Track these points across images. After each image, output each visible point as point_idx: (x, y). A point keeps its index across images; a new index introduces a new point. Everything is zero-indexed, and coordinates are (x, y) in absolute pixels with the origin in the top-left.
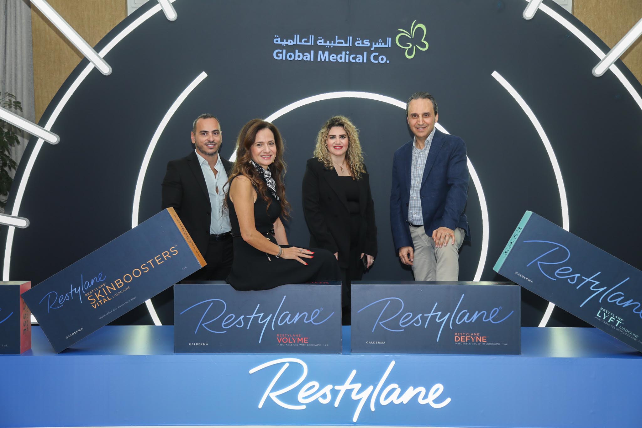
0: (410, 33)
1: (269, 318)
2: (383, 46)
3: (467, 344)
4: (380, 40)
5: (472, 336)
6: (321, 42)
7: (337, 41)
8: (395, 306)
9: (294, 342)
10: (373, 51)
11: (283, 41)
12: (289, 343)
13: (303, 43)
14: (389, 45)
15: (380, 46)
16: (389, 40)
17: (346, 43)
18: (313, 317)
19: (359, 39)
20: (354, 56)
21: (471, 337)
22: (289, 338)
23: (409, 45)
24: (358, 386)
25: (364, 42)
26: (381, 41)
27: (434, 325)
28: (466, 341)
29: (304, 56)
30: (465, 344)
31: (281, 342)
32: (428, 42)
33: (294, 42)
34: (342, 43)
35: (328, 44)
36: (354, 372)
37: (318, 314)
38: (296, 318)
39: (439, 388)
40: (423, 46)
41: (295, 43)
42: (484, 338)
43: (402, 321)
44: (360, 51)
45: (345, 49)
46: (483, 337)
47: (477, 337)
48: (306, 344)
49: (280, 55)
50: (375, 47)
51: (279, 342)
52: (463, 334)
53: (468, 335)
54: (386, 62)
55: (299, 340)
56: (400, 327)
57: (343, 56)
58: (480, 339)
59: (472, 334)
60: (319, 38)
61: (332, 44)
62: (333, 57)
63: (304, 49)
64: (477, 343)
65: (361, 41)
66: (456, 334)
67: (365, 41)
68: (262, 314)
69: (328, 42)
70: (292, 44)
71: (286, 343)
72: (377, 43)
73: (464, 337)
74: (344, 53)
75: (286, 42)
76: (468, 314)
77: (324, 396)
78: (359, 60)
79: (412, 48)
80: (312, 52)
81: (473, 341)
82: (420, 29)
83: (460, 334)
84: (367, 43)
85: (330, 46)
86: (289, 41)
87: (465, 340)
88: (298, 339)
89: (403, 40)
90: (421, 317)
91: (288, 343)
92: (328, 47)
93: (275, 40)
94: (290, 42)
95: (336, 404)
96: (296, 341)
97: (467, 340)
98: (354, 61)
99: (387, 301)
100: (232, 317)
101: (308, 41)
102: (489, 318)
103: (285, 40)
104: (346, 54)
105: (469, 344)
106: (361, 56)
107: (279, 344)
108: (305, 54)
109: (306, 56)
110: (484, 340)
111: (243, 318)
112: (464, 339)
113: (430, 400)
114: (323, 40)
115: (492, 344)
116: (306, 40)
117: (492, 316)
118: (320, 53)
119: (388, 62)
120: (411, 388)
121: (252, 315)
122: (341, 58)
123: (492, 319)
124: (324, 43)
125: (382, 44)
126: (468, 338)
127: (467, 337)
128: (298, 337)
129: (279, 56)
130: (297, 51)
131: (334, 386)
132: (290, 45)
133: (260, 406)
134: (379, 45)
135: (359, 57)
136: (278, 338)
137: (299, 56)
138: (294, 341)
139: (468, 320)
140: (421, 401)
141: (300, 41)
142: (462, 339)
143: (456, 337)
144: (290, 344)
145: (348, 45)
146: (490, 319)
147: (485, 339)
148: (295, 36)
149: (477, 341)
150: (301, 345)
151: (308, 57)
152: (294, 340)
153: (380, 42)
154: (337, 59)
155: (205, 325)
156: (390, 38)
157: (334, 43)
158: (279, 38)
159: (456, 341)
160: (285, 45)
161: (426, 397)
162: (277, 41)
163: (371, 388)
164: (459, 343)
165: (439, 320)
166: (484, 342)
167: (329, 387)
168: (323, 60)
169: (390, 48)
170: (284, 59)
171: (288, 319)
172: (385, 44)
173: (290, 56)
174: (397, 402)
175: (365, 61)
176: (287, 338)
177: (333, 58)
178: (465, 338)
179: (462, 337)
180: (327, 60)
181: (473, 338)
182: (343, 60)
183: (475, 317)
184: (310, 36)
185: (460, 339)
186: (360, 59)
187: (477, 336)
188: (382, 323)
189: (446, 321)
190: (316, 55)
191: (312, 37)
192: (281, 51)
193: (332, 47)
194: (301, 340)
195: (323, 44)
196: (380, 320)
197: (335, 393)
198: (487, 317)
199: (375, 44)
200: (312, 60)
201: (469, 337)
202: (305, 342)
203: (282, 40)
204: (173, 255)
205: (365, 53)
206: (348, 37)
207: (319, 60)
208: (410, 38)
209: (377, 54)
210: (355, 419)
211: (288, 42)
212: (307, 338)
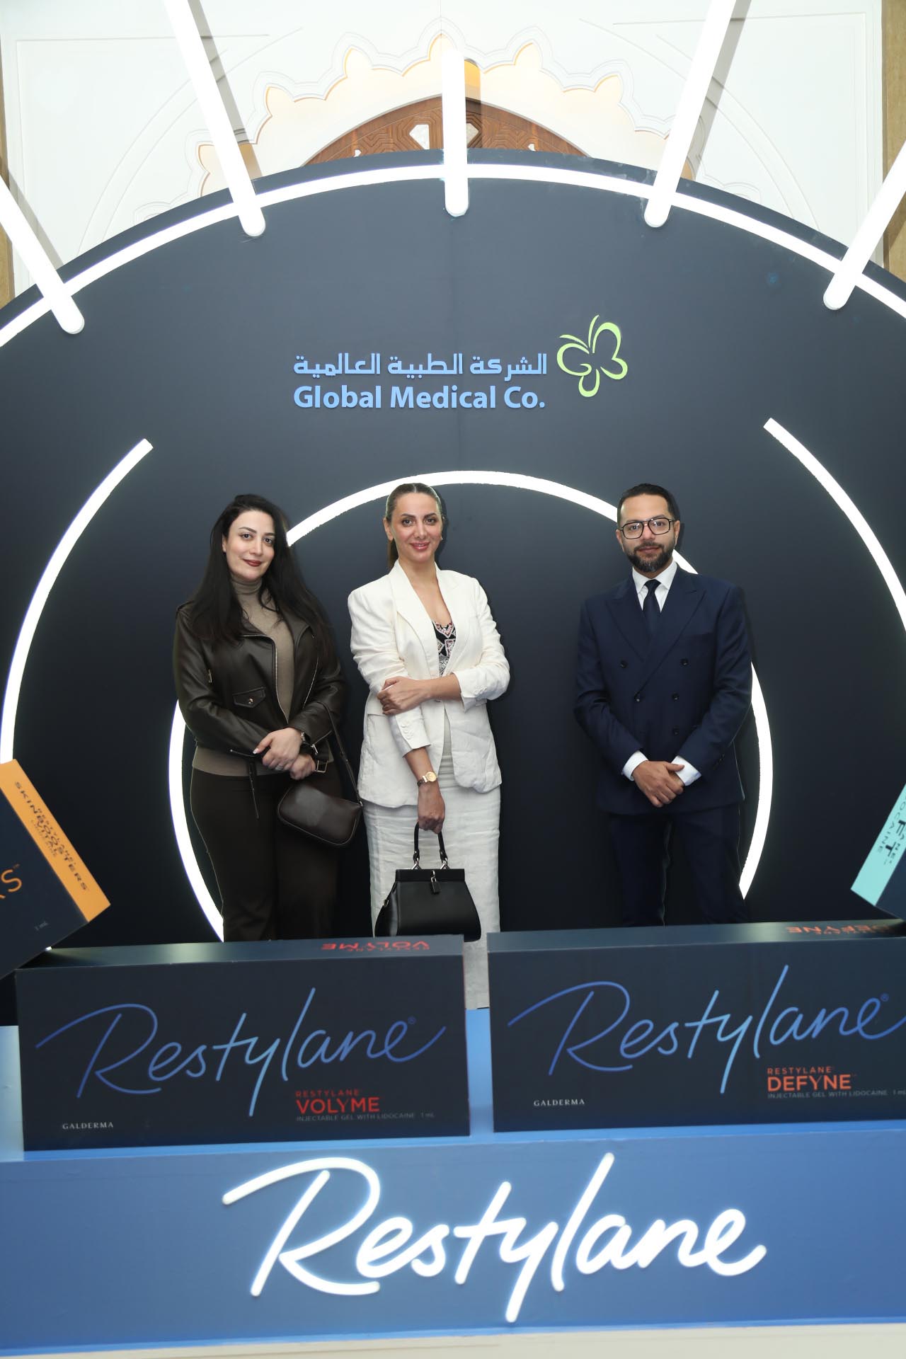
0: (587, 344)
1: (272, 1050)
2: (531, 371)
3: (799, 1095)
4: (524, 358)
5: (813, 1074)
6: (396, 368)
7: (430, 364)
8: (607, 1005)
9: (343, 1110)
10: (510, 384)
11: (314, 368)
12: (330, 1114)
13: (358, 371)
14: (542, 369)
15: (524, 371)
16: (542, 358)
17: (450, 367)
18: (391, 1041)
19: (479, 358)
20: (469, 394)
21: (811, 1078)
22: (329, 1101)
23: (586, 369)
24: (516, 1225)
25: (490, 366)
26: (526, 362)
27: (713, 1050)
28: (798, 1088)
29: (360, 397)
30: (794, 1095)
31: (309, 1112)
32: (625, 361)
33: (337, 368)
34: (441, 367)
35: (411, 371)
36: (504, 1190)
37: (404, 1032)
38: (346, 1047)
39: (732, 1221)
40: (617, 369)
41: (340, 371)
42: (844, 1079)
43: (627, 1042)
44: (482, 383)
45: (449, 380)
46: (842, 1077)
47: (826, 1078)
48: (376, 1113)
49: (309, 397)
50: (512, 375)
51: (303, 1112)
52: (788, 1071)
53: (801, 1074)
54: (538, 405)
55: (355, 1105)
56: (623, 1058)
57: (445, 395)
58: (833, 1080)
59: (813, 1070)
60: (392, 358)
61: (421, 371)
62: (423, 397)
63: (361, 384)
64: (826, 1092)
65: (482, 363)
66: (770, 1071)
67: (491, 362)
68: (254, 1041)
69: (412, 366)
70: (333, 373)
71: (321, 1115)
72: (518, 366)
73: (792, 1078)
74: (446, 388)
75: (321, 368)
76: (800, 1017)
77: (427, 1256)
78: (480, 403)
79: (593, 373)
80: (378, 389)
81: (816, 1088)
82: (606, 332)
83: (781, 1072)
84: (495, 366)
85: (416, 375)
86: (328, 366)
87: (795, 1086)
88: (353, 1101)
89: (573, 358)
90: (676, 1031)
91: (326, 1113)
92: (413, 377)
93: (297, 366)
94: (330, 370)
95: (461, 1276)
96: (348, 1106)
97: (801, 1086)
98: (469, 405)
99: (587, 991)
100: (174, 1049)
101: (368, 366)
102: (855, 1025)
103: (318, 366)
104: (451, 391)
105: (805, 1095)
106: (484, 396)
107: (305, 1115)
108: (363, 394)
109: (365, 399)
110: (845, 1085)
111: (204, 1053)
112: (792, 1083)
113: (710, 1255)
114: (400, 362)
115: (866, 1093)
116: (363, 363)
117: (863, 1019)
118: (396, 390)
119: (542, 405)
120: (659, 1224)
121: (227, 1042)
122: (441, 400)
123: (864, 1029)
124: (403, 369)
125: (527, 369)
126: (801, 1080)
127: (798, 1078)
128: (354, 1096)
129: (307, 399)
130: (344, 388)
131: (452, 1227)
132: (330, 376)
133: (257, 1288)
134: (521, 369)
135: (478, 397)
136: (298, 1102)
137: (350, 399)
138: (343, 1107)
139: (800, 1033)
140: (687, 1258)
141: (352, 366)
142: (786, 1083)
143: (770, 1079)
144: (333, 1115)
145: (454, 372)
146: (859, 1027)
147: (847, 1082)
148: (340, 355)
149: (826, 1087)
150: (360, 1117)
151: (370, 400)
152: (341, 1104)
153: (524, 363)
154: (431, 403)
155: (103, 1075)
156: (545, 355)
157: (425, 368)
158: (306, 362)
159: (770, 1089)
160: (318, 376)
161: (698, 1246)
162: (302, 368)
163: (551, 1228)
164: (780, 1096)
165: (723, 1035)
166: (844, 1090)
167: (441, 1231)
168: (402, 404)
169: (544, 375)
170: (318, 405)
171: (323, 1049)
172: (535, 367)
173: (331, 400)
174: (622, 1263)
175: (493, 405)
176: (324, 1100)
177: (424, 400)
178: (795, 1081)
179: (785, 1078)
180: (411, 405)
181: (816, 1080)
182: (445, 405)
183: (819, 1024)
184: (373, 355)
185: (781, 1084)
186: (481, 401)
187: (825, 1073)
188: (574, 1052)
189: (744, 1038)
190: (386, 396)
191: (376, 358)
192: (309, 389)
193: (420, 377)
194: (362, 1106)
195: (400, 371)
196: (570, 1043)
197: (454, 1246)
198: (851, 1024)
199: (514, 368)
200: (379, 405)
201: (805, 1077)
202: (370, 1110)
203: (311, 366)
204: (11, 890)
205: (493, 389)
206: (455, 355)
207: (393, 405)
208: (588, 352)
209: (518, 389)
210: (512, 1313)
211: (325, 369)
212: (377, 1099)
